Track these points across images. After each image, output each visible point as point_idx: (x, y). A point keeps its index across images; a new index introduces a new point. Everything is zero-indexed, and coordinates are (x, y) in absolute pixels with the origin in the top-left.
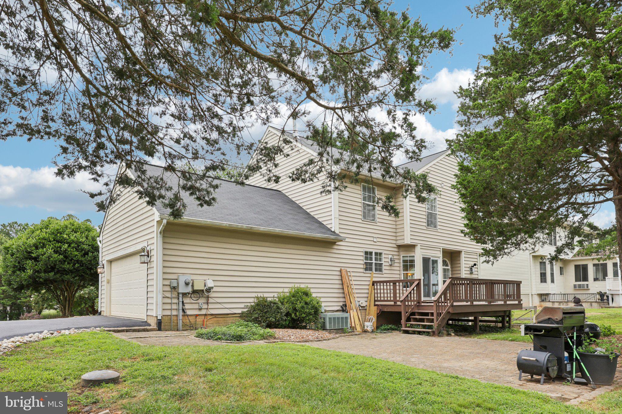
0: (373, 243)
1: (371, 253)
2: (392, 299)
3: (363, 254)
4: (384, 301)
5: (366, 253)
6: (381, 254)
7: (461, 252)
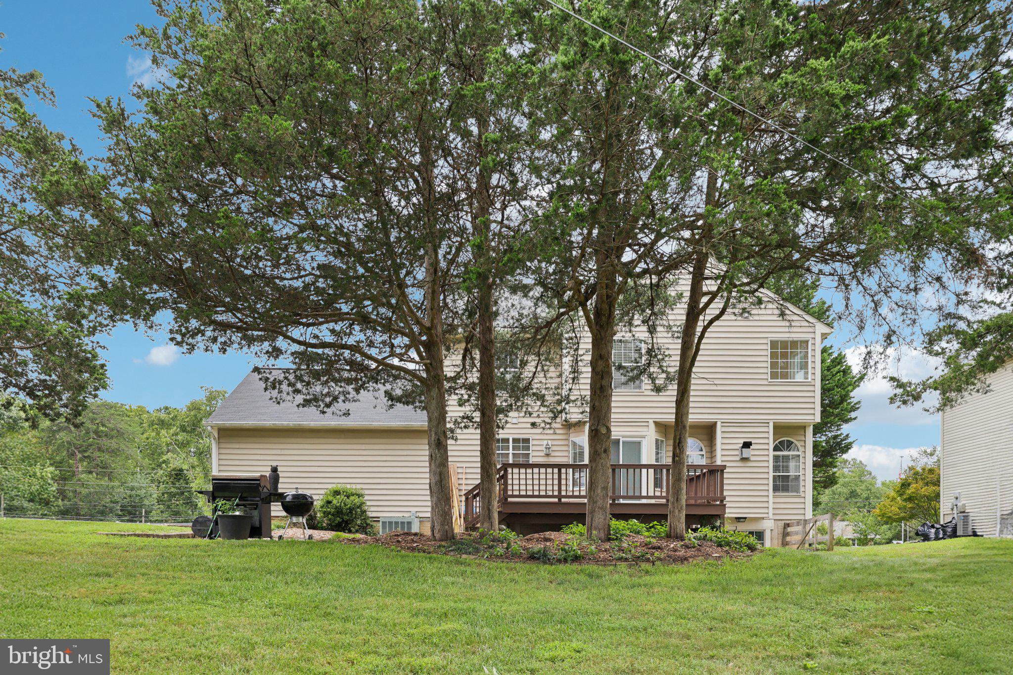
0: (509, 426)
1: (506, 440)
6: (526, 440)
7: (716, 423)
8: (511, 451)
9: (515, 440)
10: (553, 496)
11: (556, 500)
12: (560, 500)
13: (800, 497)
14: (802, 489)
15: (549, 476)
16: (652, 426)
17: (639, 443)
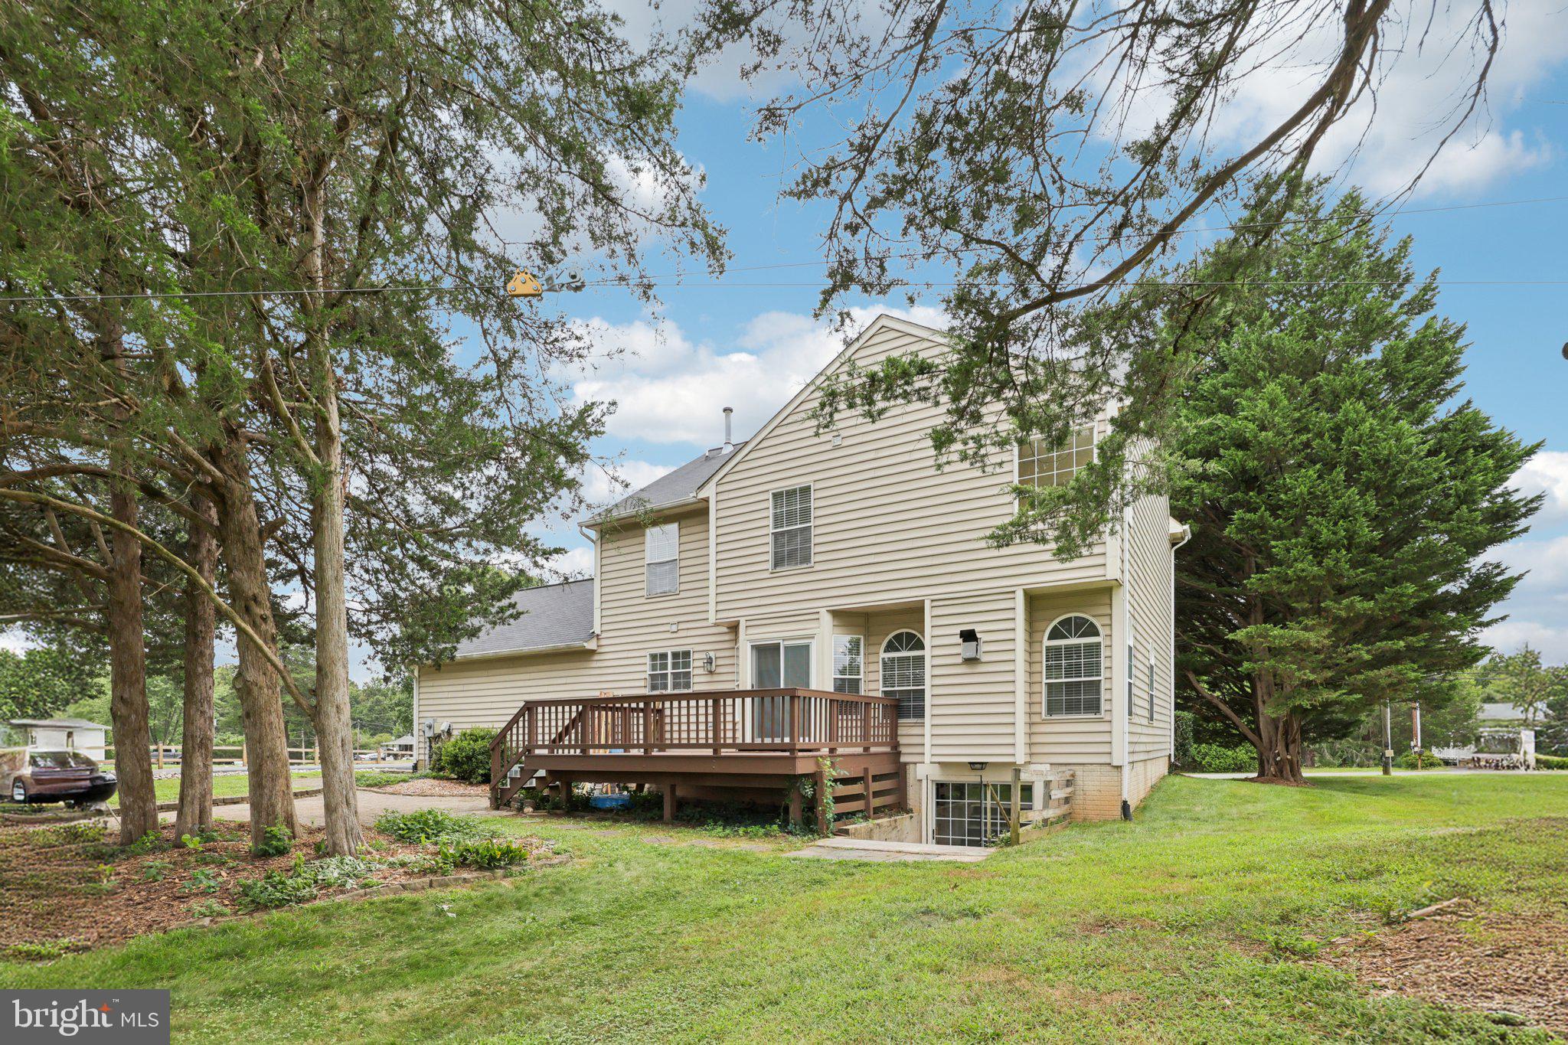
0: (669, 635)
1: (664, 656)
2: (711, 741)
3: (648, 660)
4: (689, 746)
5: (654, 657)
6: (687, 654)
7: (923, 601)
8: (670, 670)
9: (675, 655)
10: (706, 746)
11: (709, 752)
12: (715, 751)
13: (1101, 721)
14: (1104, 706)
15: (702, 711)
16: (827, 619)
17: (807, 647)
